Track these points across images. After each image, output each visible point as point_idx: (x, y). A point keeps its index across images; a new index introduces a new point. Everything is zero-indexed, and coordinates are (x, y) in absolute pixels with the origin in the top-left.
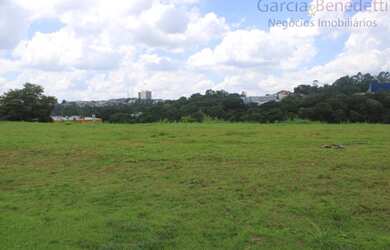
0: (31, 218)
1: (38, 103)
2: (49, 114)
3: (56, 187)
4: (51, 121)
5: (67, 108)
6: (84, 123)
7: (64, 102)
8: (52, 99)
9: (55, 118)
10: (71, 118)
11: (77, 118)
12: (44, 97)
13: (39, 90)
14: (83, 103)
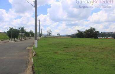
0: (91, 67)
1: (94, 33)
2: (97, 36)
3: (99, 58)
4: (98, 38)
5: (102, 35)
6: (108, 39)
7: (101, 32)
8: (98, 32)
9: (99, 37)
10: (104, 37)
11: (106, 37)
12: (96, 31)
13: (94, 29)
14: (107, 33)
